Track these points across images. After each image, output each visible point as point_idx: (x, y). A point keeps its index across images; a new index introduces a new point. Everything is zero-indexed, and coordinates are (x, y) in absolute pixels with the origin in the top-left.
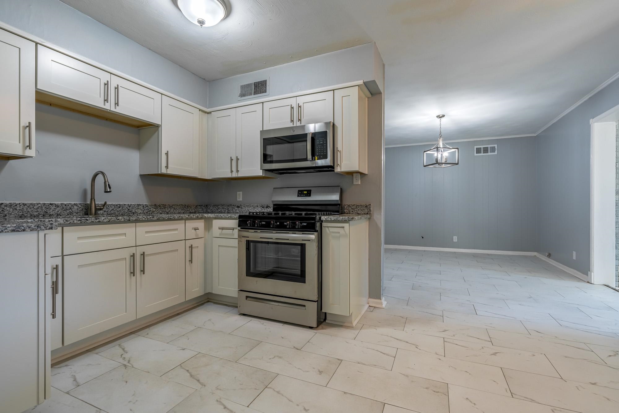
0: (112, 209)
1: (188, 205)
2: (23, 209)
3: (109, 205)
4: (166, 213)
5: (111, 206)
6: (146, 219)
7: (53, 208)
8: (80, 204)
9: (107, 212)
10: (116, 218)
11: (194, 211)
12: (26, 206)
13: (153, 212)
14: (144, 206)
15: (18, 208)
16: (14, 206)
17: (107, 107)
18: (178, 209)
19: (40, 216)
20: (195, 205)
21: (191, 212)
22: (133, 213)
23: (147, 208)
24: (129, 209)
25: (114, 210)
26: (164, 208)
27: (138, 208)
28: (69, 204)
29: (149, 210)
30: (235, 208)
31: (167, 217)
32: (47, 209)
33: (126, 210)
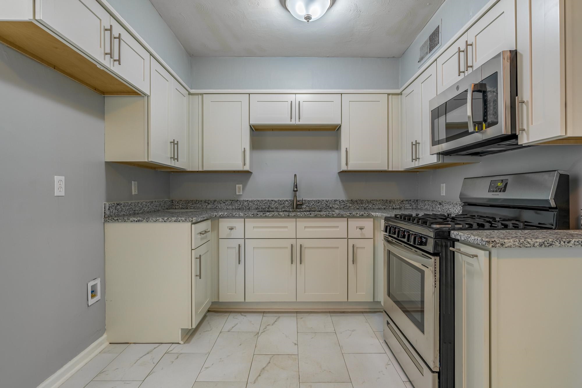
0: (312, 204)
2: (258, 203)
3: (310, 201)
4: (363, 208)
6: (304, 216)
7: (273, 203)
8: (290, 200)
9: (309, 206)
10: (278, 214)
11: (398, 207)
13: (350, 207)
14: (340, 201)
15: (255, 203)
16: (253, 202)
17: (293, 122)
18: (377, 204)
20: (400, 200)
21: (395, 208)
22: (330, 207)
23: (343, 203)
25: (314, 205)
26: (362, 204)
27: (335, 203)
28: (283, 200)
29: (346, 205)
30: (438, 204)
32: (270, 203)
33: (324, 205)
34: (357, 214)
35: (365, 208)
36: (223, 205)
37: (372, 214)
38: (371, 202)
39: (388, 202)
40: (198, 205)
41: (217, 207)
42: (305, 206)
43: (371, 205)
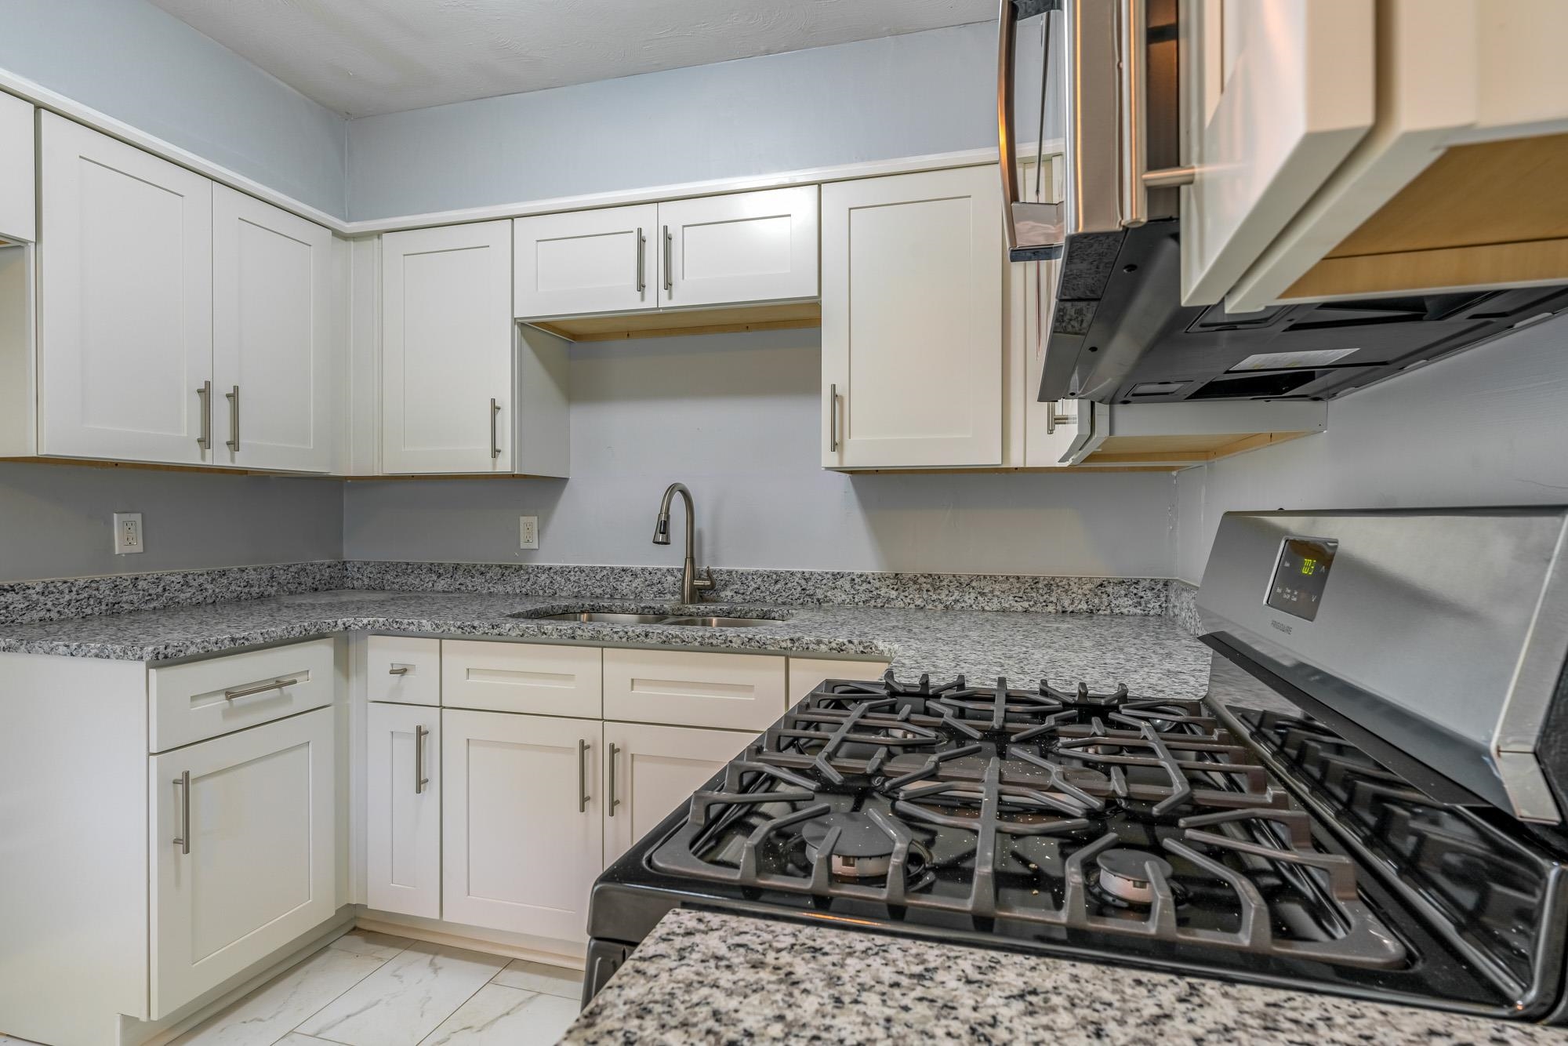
0: (754, 586)
1: (1053, 579)
2: (579, 579)
4: (940, 607)
5: (755, 577)
7: (627, 578)
9: (743, 594)
11: (1084, 606)
12: (583, 574)
13: (889, 600)
14: (854, 580)
15: (572, 578)
16: (566, 573)
18: (997, 593)
19: (606, 596)
20: (1091, 580)
21: (1070, 609)
22: (818, 600)
23: (865, 586)
24: (803, 589)
25: (763, 588)
26: (935, 590)
27: (833, 585)
28: (658, 569)
29: (875, 593)
31: (699, 640)
32: (618, 580)
33: (797, 593)
34: (819, 642)
35: (946, 607)
36: (478, 580)
37: (881, 645)
38: (974, 584)
39: (1040, 586)
40: (411, 580)
41: (463, 588)
42: (729, 593)
43: (973, 596)
